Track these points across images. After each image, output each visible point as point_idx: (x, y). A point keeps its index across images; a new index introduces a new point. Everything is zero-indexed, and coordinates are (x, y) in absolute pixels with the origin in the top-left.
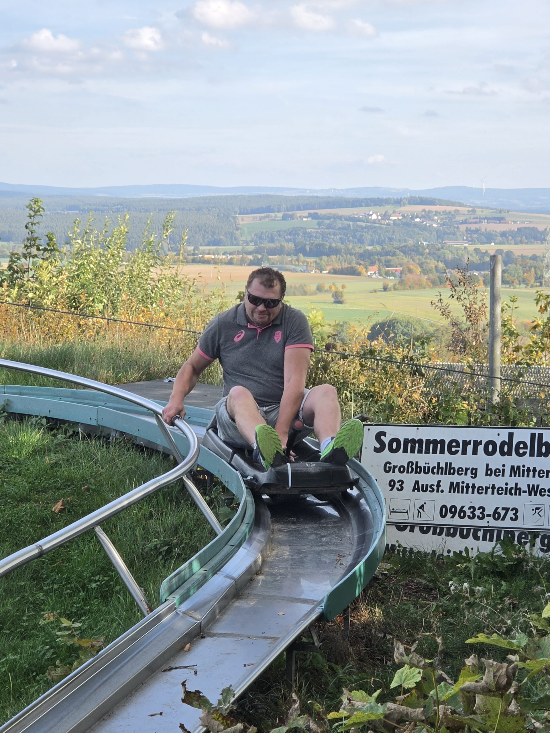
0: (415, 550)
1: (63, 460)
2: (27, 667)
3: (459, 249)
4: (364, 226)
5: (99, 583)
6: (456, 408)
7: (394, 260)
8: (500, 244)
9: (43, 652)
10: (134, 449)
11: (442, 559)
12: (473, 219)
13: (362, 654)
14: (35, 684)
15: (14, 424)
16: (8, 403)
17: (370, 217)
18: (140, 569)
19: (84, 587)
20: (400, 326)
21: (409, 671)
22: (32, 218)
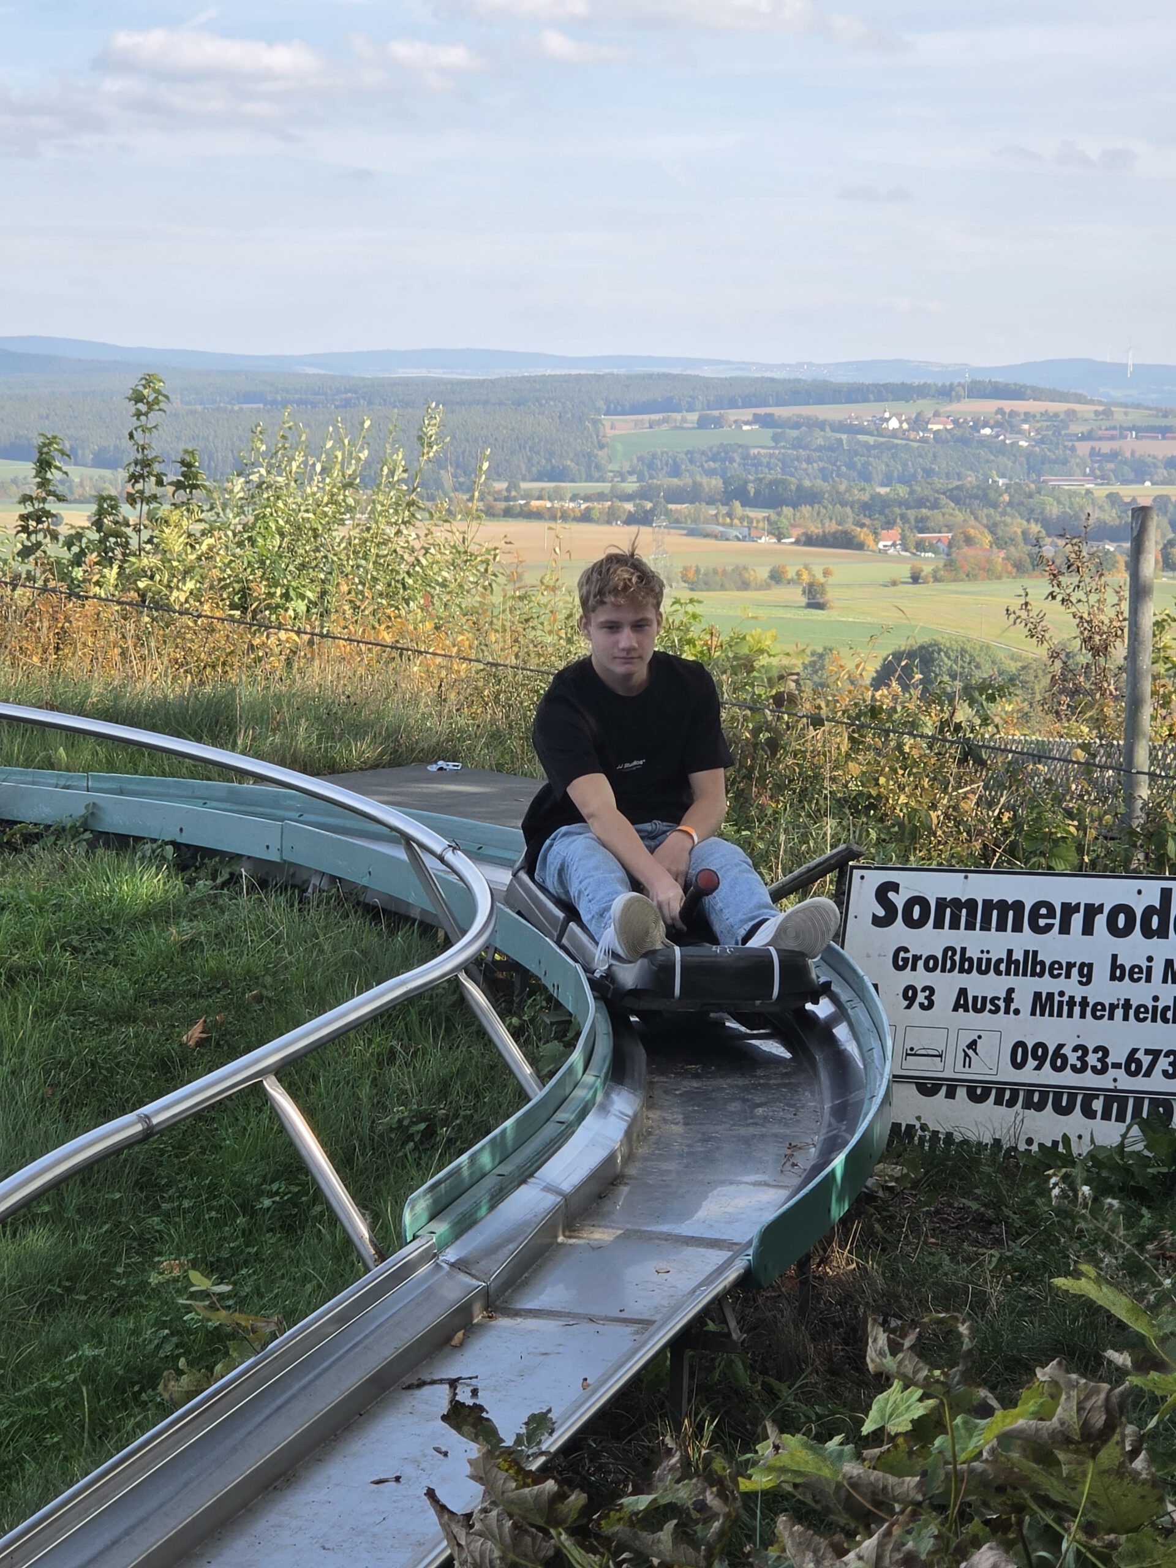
0: (958, 1138)
1: (208, 935)
2: (120, 1372)
3: (1076, 494)
4: (872, 443)
5: (277, 1198)
6: (1052, 833)
7: (936, 517)
8: (1163, 483)
9: (156, 1342)
10: (360, 913)
11: (1014, 1157)
12: (1106, 429)
13: (835, 1359)
14: (136, 1410)
15: (105, 857)
16: (93, 811)
17: (885, 425)
18: (366, 1169)
19: (248, 1208)
20: (946, 659)
21: (900, 1396)
22: (143, 418)
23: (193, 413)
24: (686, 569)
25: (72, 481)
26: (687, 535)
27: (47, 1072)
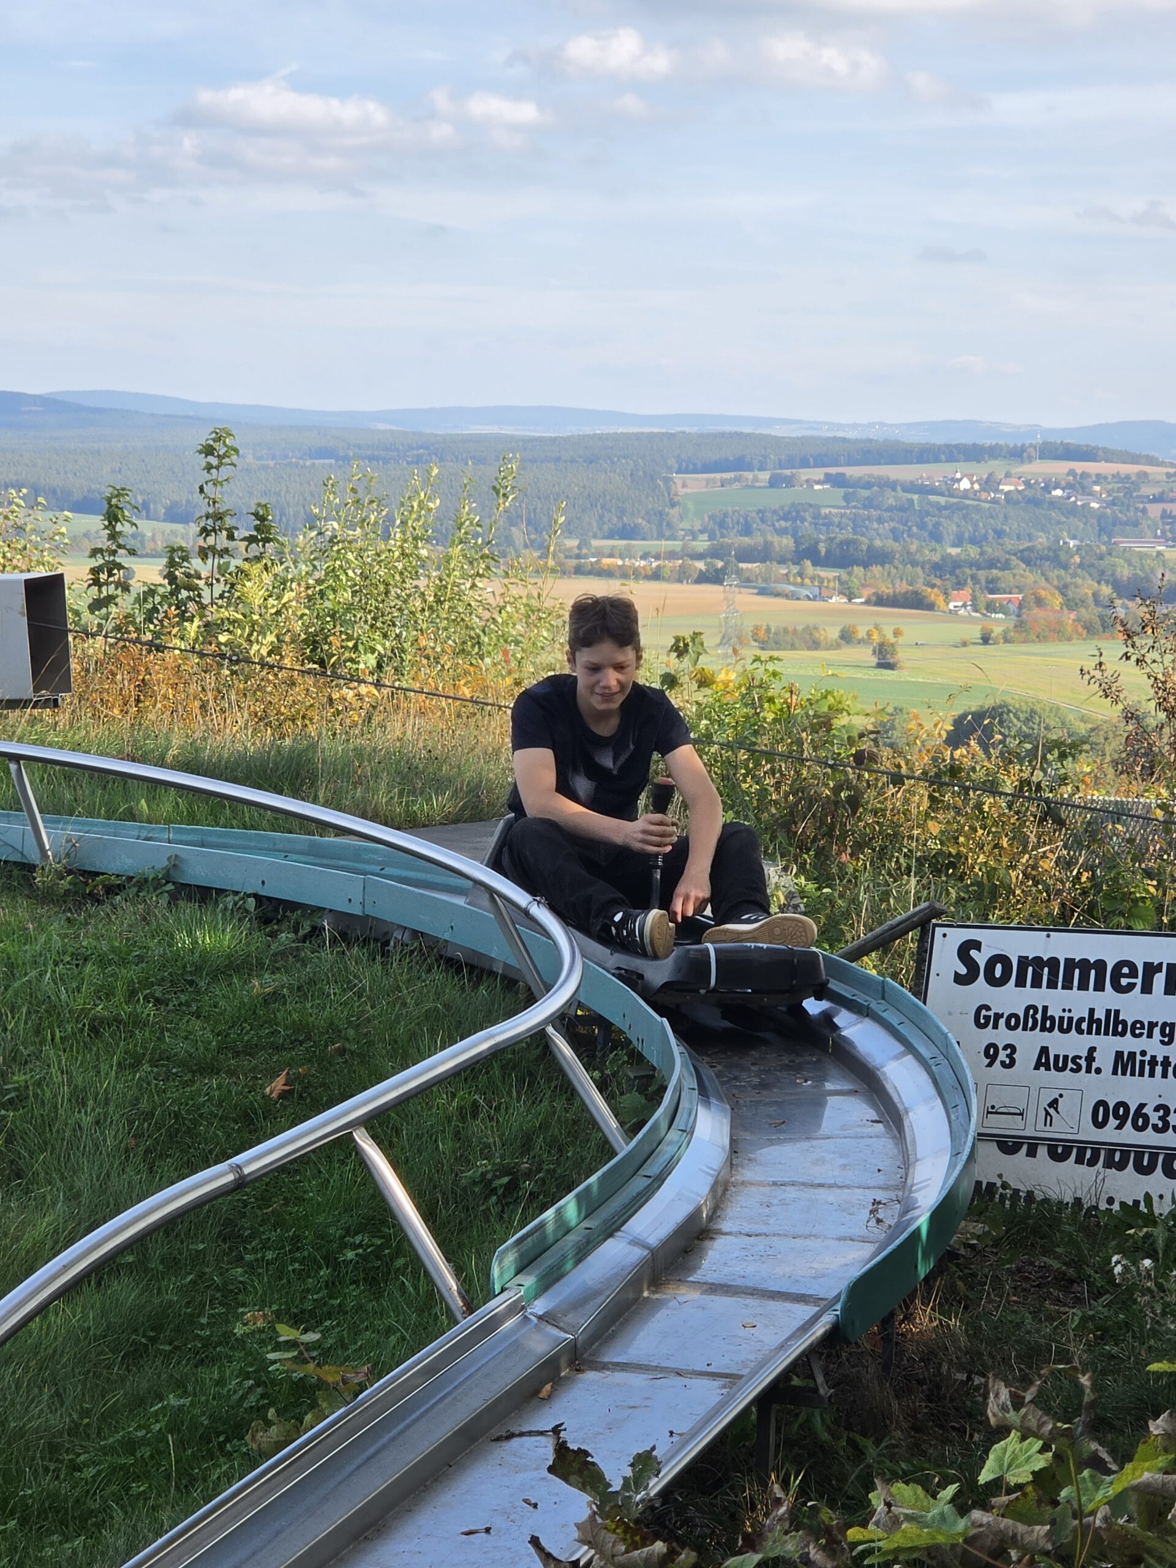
0: (1039, 1196)
1: (291, 988)
2: (205, 1422)
3: (1146, 555)
4: (943, 503)
5: (360, 1251)
6: (1131, 893)
7: (1006, 578)
9: (241, 1393)
10: (442, 967)
11: (1095, 1216)
13: (919, 1416)
14: (222, 1460)
15: (188, 909)
16: (175, 863)
17: (956, 486)
18: (449, 1222)
19: (330, 1260)
20: (1015, 721)
21: (1018, 1446)
22: (214, 471)
23: (265, 468)
24: (757, 628)
25: (143, 536)
26: (758, 594)
27: (131, 1123)
